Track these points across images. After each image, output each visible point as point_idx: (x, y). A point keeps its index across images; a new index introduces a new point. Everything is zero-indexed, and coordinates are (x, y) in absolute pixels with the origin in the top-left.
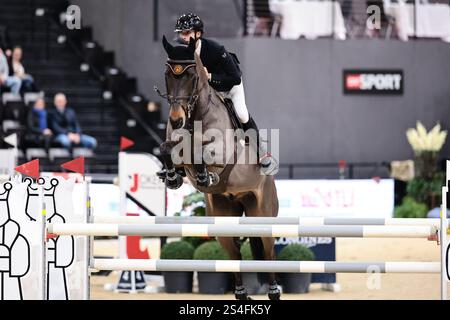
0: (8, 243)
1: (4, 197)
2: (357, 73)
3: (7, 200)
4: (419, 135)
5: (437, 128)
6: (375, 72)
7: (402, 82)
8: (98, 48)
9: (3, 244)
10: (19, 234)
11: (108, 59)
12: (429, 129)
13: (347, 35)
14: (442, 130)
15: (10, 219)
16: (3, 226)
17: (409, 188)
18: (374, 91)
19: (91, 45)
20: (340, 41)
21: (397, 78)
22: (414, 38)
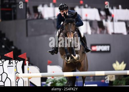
0: (3, 80)
1: (2, 64)
2: (95, 45)
3: (3, 65)
4: (117, 65)
5: (123, 63)
6: (101, 45)
7: (110, 48)
8: (8, 40)
9: (2, 81)
10: (7, 77)
11: (11, 43)
12: (120, 63)
13: (92, 33)
14: (124, 63)
15: (4, 72)
16: (2, 75)
17: (114, 83)
18: (101, 51)
19: (5, 39)
20: (89, 35)
21: (108, 47)
22: (113, 33)
